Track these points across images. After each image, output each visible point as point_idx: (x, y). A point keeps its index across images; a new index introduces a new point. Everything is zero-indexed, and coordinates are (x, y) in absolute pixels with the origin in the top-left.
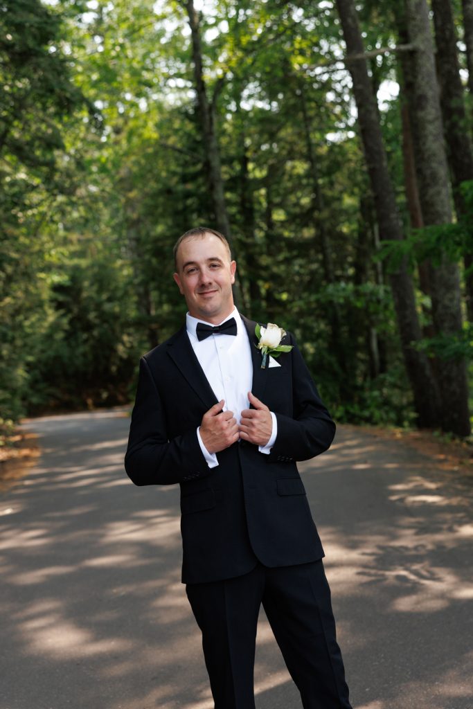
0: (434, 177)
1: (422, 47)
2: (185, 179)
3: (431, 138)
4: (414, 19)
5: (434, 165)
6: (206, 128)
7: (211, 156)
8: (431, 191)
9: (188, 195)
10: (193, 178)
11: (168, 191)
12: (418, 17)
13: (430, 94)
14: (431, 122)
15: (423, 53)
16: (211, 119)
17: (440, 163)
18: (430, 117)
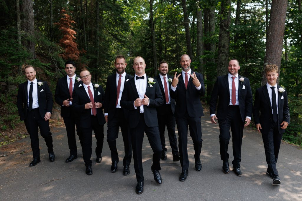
0: (200, 48)
1: (199, 21)
2: (146, 39)
3: (200, 40)
4: (198, 15)
5: (200, 46)
6: (152, 28)
7: (153, 35)
8: (199, 51)
9: (146, 43)
10: (148, 39)
11: (141, 41)
12: (199, 15)
13: (200, 31)
14: (200, 37)
15: (200, 22)
16: (154, 26)
17: (201, 46)
18: (200, 36)
